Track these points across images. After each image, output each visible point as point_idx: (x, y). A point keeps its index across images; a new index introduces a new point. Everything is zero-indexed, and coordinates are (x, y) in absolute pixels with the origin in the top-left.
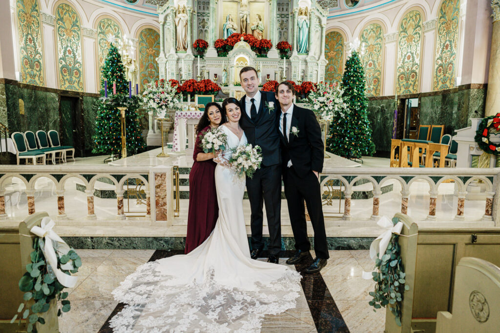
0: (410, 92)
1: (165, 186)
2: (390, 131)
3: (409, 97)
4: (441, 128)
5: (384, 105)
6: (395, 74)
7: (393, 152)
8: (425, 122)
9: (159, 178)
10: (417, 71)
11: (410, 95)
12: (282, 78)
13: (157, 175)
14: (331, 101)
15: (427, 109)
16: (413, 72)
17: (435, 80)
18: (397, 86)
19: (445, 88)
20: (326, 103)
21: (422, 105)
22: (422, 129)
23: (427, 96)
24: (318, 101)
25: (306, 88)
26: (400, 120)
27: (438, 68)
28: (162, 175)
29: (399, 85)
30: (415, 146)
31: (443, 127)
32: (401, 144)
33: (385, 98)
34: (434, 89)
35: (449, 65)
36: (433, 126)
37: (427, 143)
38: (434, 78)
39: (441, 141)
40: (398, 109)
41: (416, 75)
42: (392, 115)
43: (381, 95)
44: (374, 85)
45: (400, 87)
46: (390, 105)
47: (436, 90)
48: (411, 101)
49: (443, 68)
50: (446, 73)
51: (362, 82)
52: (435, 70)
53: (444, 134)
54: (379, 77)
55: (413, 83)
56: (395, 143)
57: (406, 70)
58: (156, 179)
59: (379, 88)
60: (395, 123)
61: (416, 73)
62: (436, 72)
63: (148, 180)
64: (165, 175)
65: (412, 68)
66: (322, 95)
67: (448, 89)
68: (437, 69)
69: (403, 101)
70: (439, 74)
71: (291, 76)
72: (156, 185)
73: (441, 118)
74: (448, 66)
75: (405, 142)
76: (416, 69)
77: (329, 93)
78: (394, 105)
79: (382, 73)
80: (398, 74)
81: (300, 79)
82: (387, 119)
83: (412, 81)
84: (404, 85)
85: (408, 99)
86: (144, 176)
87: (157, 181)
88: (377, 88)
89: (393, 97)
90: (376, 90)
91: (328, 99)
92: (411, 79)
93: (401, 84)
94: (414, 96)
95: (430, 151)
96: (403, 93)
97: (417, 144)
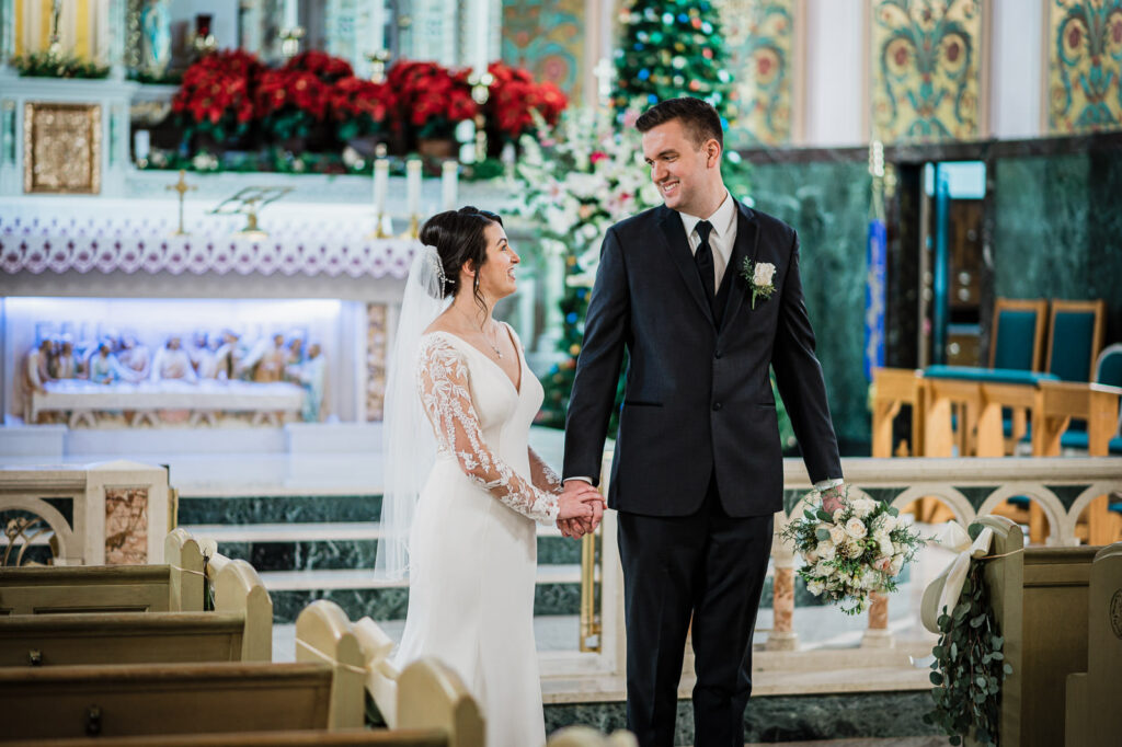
0: (942, 130)
1: (145, 539)
2: (852, 331)
3: (938, 154)
4: (1091, 317)
5: (815, 191)
6: (868, 34)
7: (883, 434)
8: (1019, 286)
9: (121, 507)
10: (972, 28)
11: (944, 147)
12: (271, 34)
13: (112, 499)
14: (625, 196)
15: (1025, 218)
16: (952, 28)
17: (1056, 79)
18: (879, 95)
19: (1098, 120)
20: (604, 206)
21: (1005, 197)
22: (1005, 322)
23: (1023, 157)
24: (570, 193)
25: (417, 95)
26: (902, 276)
27: (1065, 22)
28: (131, 498)
29: (889, 89)
30: (984, 401)
31: (1098, 308)
32: (921, 392)
33: (822, 155)
34: (1053, 124)
35: (1109, 14)
36: (1059, 306)
37: (1035, 386)
38: (1052, 67)
39: (1095, 374)
40: (889, 214)
41: (969, 48)
42: (859, 247)
43: (798, 141)
44: (761, 86)
45: (893, 102)
46: (844, 194)
47: (1062, 130)
48: (947, 175)
49: (1086, 25)
50: (1102, 51)
51: (716, 79)
52: (1054, 34)
53: (1106, 342)
54: (784, 43)
55: (952, 87)
56: (887, 389)
57: (917, 16)
58: (108, 512)
59: (785, 99)
60: (877, 289)
61: (966, 37)
62: (1060, 43)
63: (70, 519)
64: (145, 497)
65: (945, 11)
66: (582, 160)
67: (1112, 127)
68: (1061, 29)
69: (910, 173)
70: (1070, 52)
71: (322, 26)
72: (110, 534)
73: (1091, 265)
74: (1108, 21)
75: (938, 384)
76: (968, 16)
77: (613, 157)
78: (869, 193)
79: (799, 24)
80: (881, 34)
81: (375, 44)
82: (835, 265)
83: (951, 76)
84: (910, 93)
85: (935, 164)
86: (58, 504)
87: (112, 520)
88: (775, 98)
89: (859, 154)
90: (769, 109)
91: (614, 184)
92: (945, 66)
93: (898, 89)
94: (960, 152)
95: (1049, 421)
96: (910, 133)
97: (991, 389)
